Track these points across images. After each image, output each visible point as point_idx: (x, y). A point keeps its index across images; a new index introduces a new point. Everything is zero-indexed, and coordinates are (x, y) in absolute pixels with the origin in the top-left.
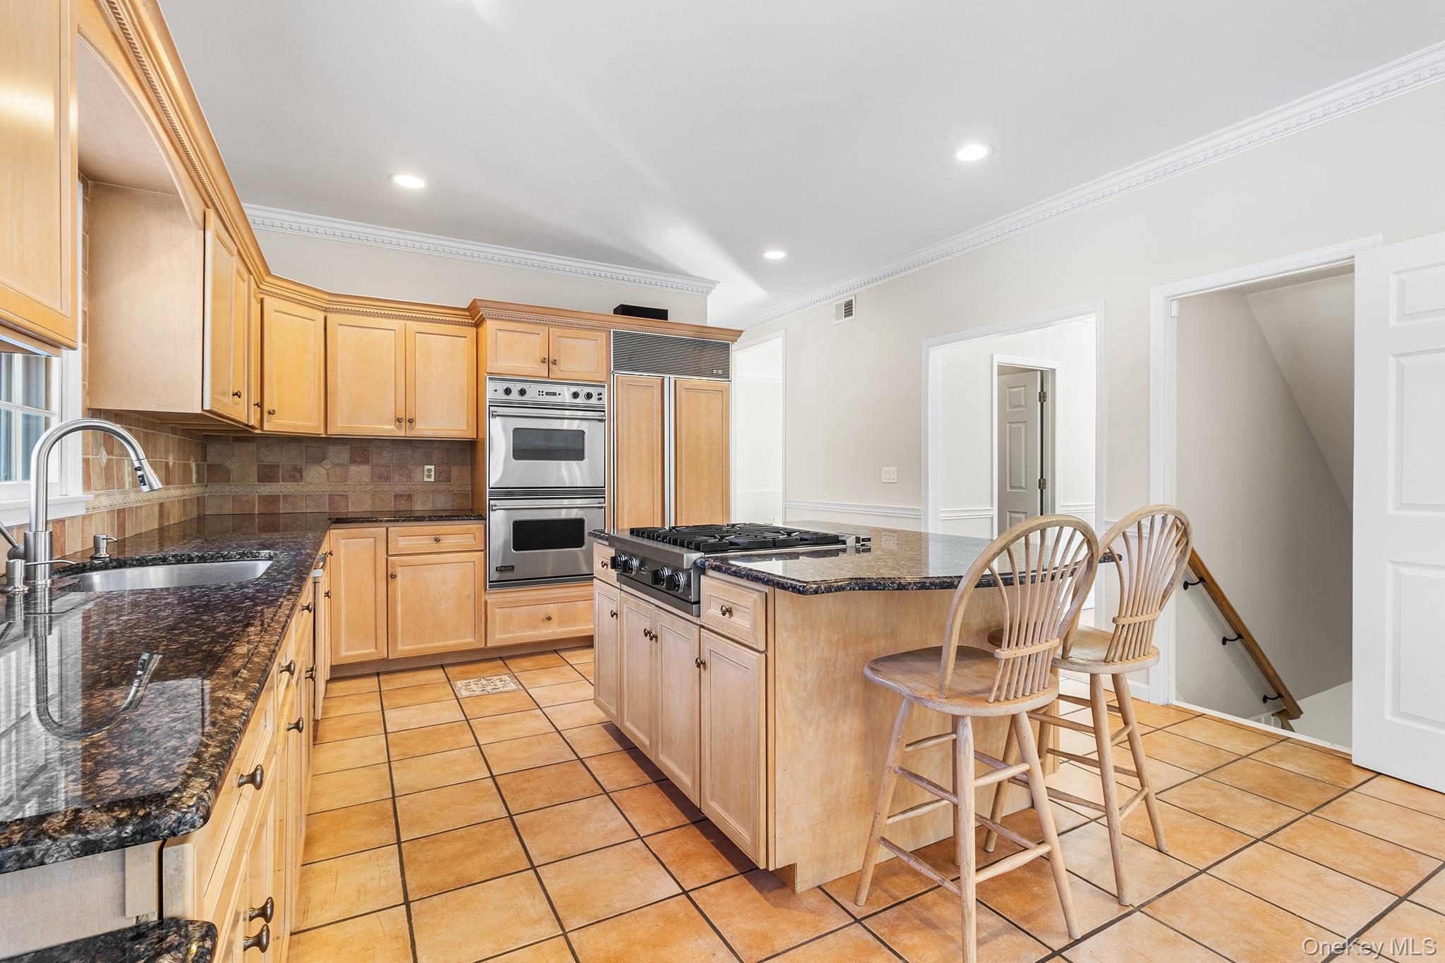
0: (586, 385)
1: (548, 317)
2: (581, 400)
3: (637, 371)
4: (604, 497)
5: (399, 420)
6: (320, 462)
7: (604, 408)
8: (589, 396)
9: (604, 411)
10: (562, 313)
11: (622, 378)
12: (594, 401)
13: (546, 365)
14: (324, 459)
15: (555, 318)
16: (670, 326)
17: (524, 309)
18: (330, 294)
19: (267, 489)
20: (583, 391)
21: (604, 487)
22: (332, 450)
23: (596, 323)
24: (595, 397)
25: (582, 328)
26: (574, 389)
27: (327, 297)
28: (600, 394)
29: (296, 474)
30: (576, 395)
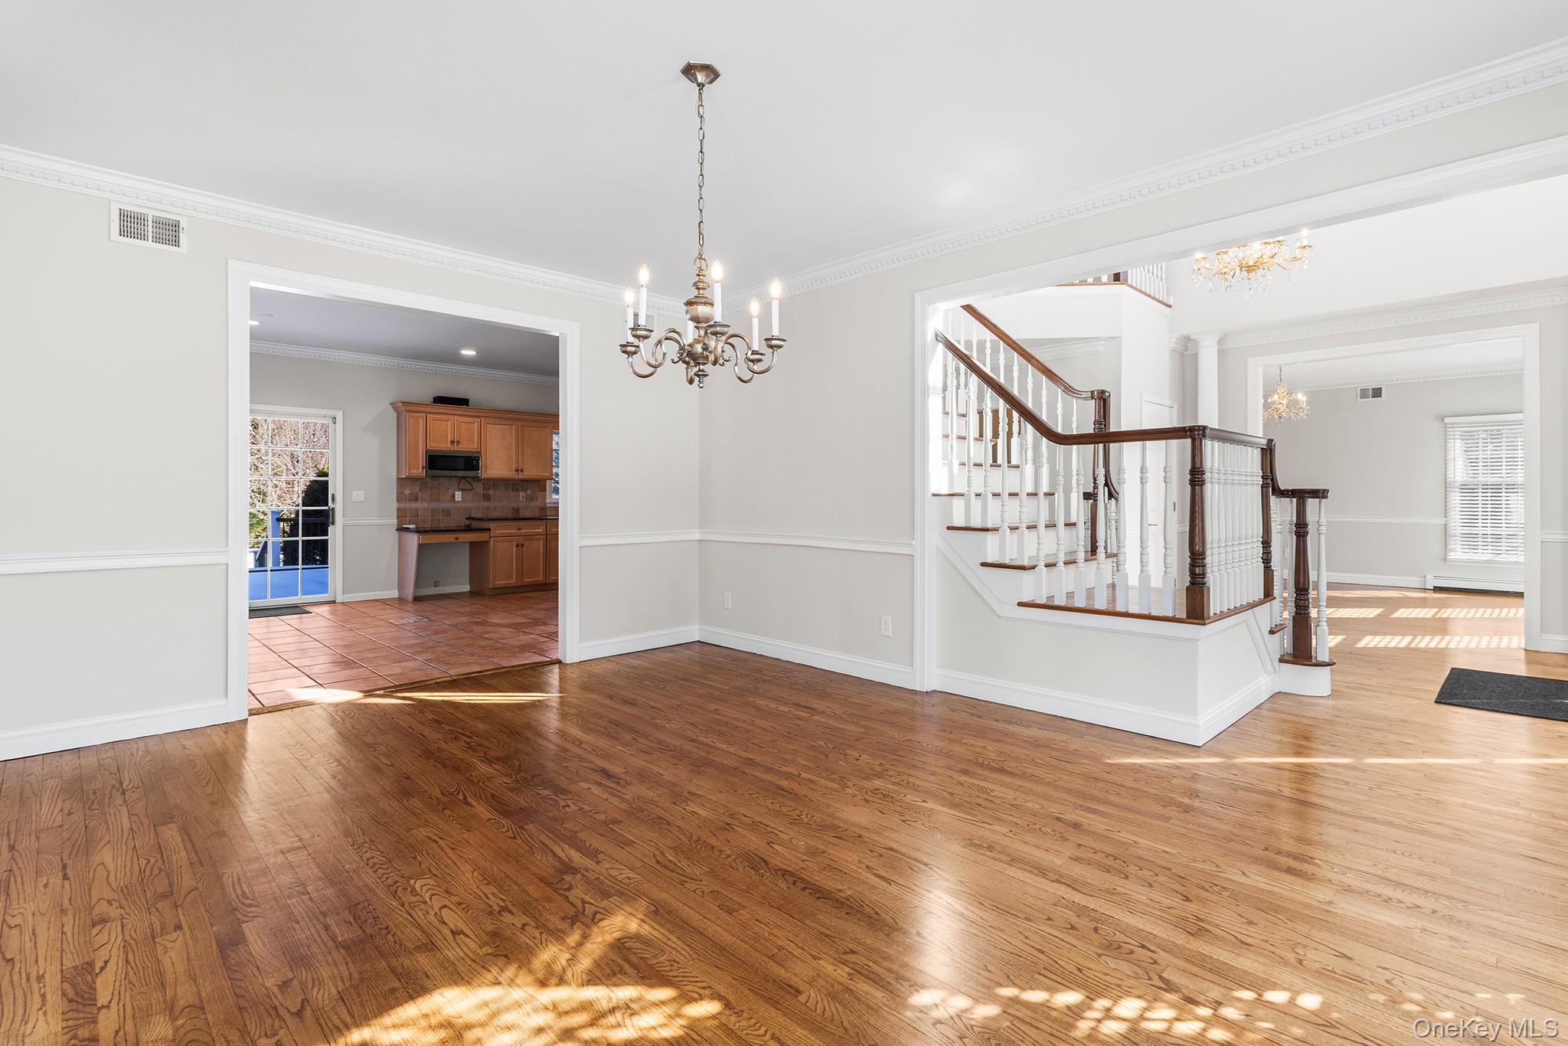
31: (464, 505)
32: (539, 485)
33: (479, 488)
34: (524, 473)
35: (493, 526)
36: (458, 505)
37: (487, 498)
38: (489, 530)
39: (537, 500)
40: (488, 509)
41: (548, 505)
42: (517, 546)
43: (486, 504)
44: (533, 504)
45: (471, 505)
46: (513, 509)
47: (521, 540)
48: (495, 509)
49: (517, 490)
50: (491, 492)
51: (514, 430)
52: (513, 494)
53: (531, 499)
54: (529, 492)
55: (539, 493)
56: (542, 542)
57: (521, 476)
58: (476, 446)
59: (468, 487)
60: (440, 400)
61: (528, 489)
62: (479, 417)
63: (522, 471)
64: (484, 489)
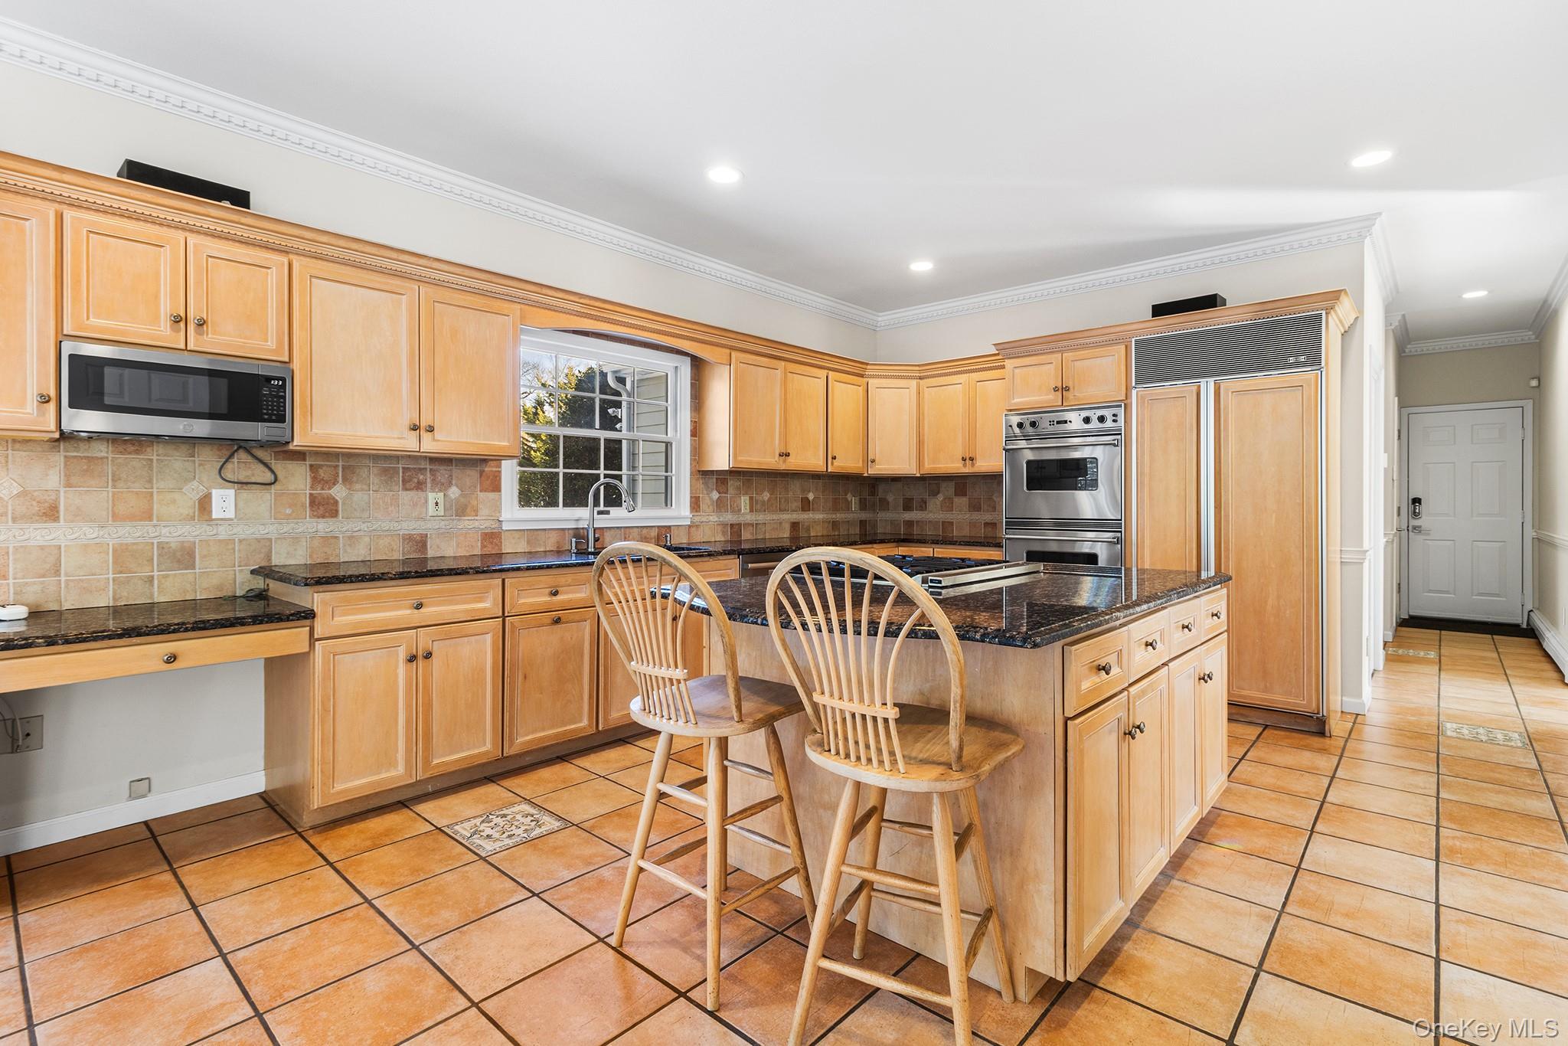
0: (1099, 408)
1: (1061, 344)
2: (1095, 424)
3: (1166, 380)
4: (1121, 532)
5: (964, 459)
6: (937, 495)
7: (1121, 430)
8: (1102, 419)
9: (1120, 434)
10: (1073, 336)
11: (1142, 393)
12: (1109, 424)
13: (1059, 394)
14: (938, 493)
15: (1065, 343)
16: (1230, 312)
17: (1041, 340)
18: (918, 365)
19: (908, 516)
20: (1094, 415)
21: (1121, 520)
22: (944, 485)
23: (1113, 337)
24: (1110, 419)
25: (1097, 345)
26: (1085, 414)
27: (917, 368)
28: (1114, 415)
29: (923, 506)
30: (1087, 420)
31: (243, 531)
32: (482, 473)
33: (297, 479)
34: (437, 434)
35: (324, 603)
36: (223, 532)
37: (324, 507)
38: (309, 615)
39: (476, 512)
40: (329, 539)
41: (505, 527)
42: (412, 659)
43: (324, 526)
44: (467, 523)
45: (271, 530)
46: (408, 538)
47: (424, 640)
48: (352, 539)
49: (420, 486)
50: (338, 492)
51: (404, 307)
52: (406, 497)
53: (461, 510)
54: (454, 492)
55: (482, 495)
56: (489, 638)
57: (429, 445)
58: (272, 344)
59: (262, 475)
60: (137, 172)
61: (450, 484)
62: (285, 252)
63: (431, 429)
64: (316, 480)
